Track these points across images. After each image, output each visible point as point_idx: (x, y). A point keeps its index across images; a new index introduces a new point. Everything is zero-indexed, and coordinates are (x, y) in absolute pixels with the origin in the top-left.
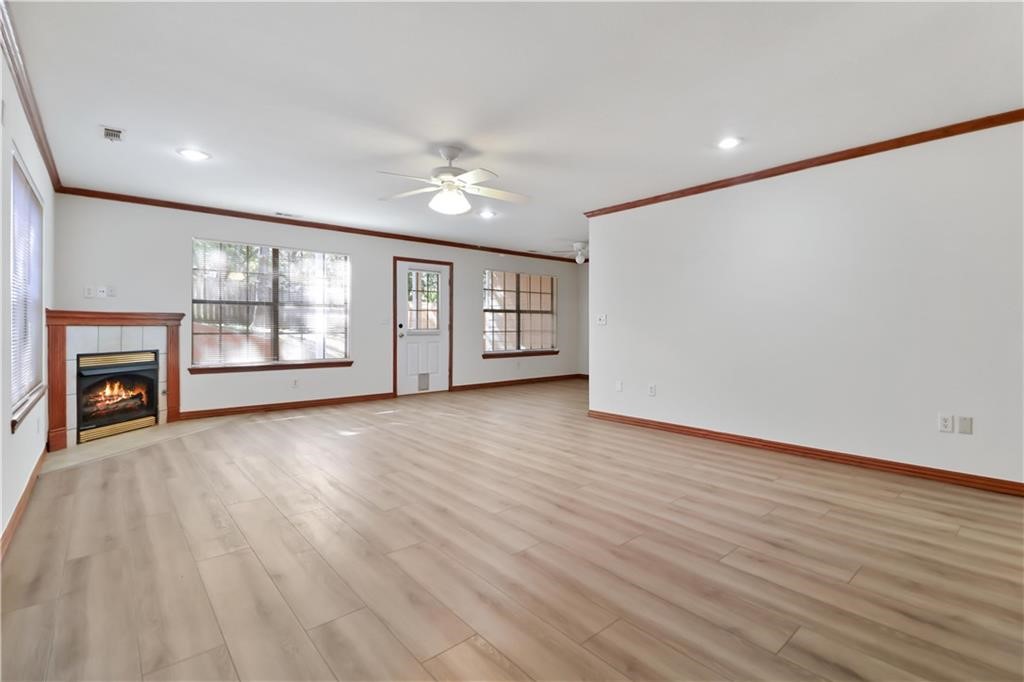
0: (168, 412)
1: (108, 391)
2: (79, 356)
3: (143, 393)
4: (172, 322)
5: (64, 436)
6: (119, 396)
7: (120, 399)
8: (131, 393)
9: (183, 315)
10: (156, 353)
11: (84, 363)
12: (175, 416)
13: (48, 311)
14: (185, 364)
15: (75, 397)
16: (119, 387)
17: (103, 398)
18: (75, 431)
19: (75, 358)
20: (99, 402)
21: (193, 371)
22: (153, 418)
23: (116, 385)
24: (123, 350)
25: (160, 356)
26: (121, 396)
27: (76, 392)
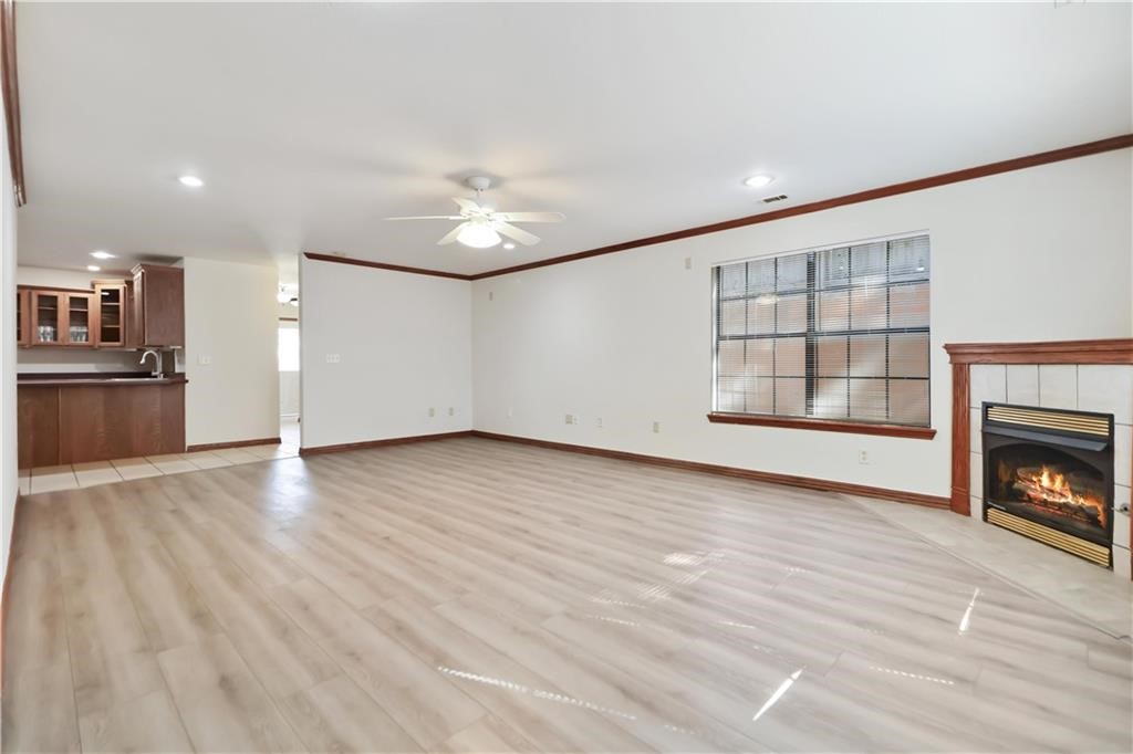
1: (1045, 480)
2: (987, 407)
5: (968, 501)
6: (1062, 495)
7: (1064, 500)
8: (1082, 501)
10: (1110, 418)
11: (992, 414)
17: (1038, 488)
18: (981, 503)
19: (982, 406)
22: (1105, 552)
24: (1042, 406)
25: (1116, 426)
26: (1067, 498)
27: (981, 451)
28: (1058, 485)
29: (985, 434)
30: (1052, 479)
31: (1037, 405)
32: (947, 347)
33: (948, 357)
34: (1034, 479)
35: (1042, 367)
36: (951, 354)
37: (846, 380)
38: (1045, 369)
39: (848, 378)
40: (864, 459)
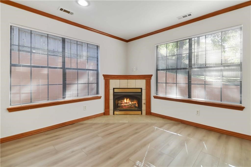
0: (146, 112)
1: (125, 101)
2: (114, 89)
3: (136, 103)
4: (148, 78)
5: (109, 112)
6: (129, 103)
7: (129, 104)
8: (133, 103)
9: (152, 75)
10: (141, 89)
11: (116, 90)
12: (149, 113)
14: (153, 93)
15: (113, 100)
16: (129, 100)
17: (124, 103)
18: (113, 111)
19: (113, 89)
20: (122, 104)
21: (155, 97)
22: (140, 112)
23: (128, 100)
24: (128, 88)
25: (143, 90)
26: (130, 103)
27: (113, 99)
28: (128, 101)
29: (114, 95)
30: (127, 100)
31: (127, 88)
32: (103, 75)
33: (103, 78)
34: (123, 101)
35: (128, 80)
36: (104, 77)
37: (77, 85)
38: (129, 80)
39: (78, 84)
40: (85, 109)
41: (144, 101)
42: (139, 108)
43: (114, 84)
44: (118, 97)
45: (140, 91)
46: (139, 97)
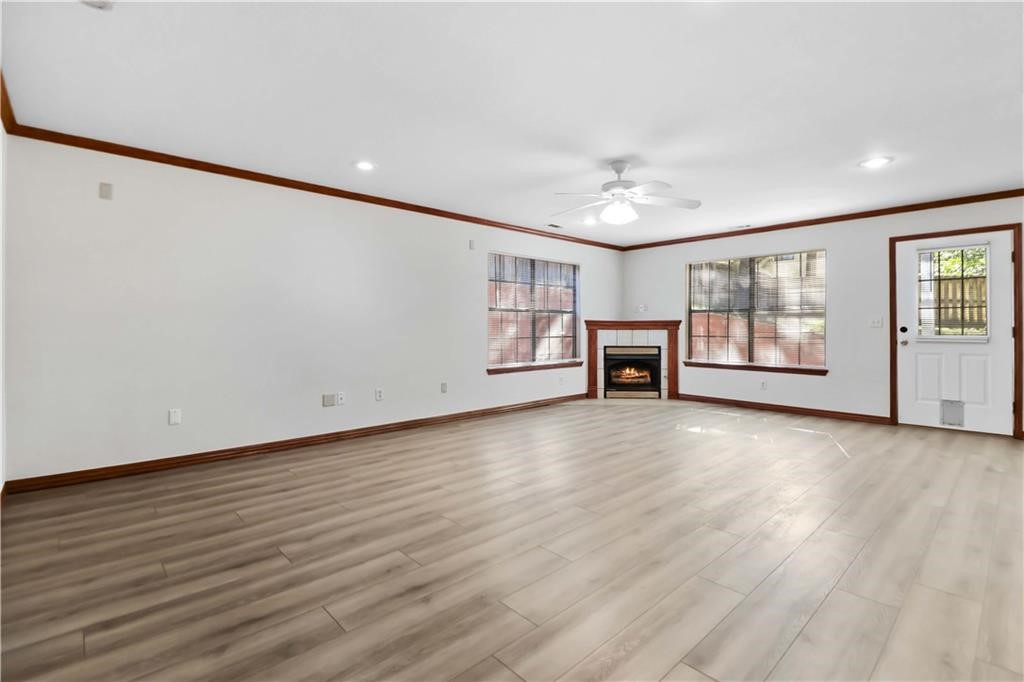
0: (669, 392)
1: (628, 371)
2: (605, 347)
3: (650, 376)
4: (672, 326)
6: (634, 375)
7: (635, 377)
9: (680, 321)
10: (659, 348)
11: (609, 351)
12: (674, 394)
13: (586, 321)
14: (682, 356)
16: (635, 369)
17: (625, 374)
19: (603, 348)
20: (621, 377)
21: (687, 364)
22: (657, 393)
23: (633, 368)
24: (633, 345)
25: (662, 350)
27: (603, 368)
28: (632, 372)
29: (606, 360)
30: (630, 370)
31: (631, 345)
33: (585, 326)
34: (623, 371)
35: (633, 330)
36: (587, 325)
37: (548, 339)
39: (549, 337)
41: (664, 373)
42: (655, 385)
43: (605, 338)
44: (615, 363)
45: (656, 351)
46: (656, 363)
